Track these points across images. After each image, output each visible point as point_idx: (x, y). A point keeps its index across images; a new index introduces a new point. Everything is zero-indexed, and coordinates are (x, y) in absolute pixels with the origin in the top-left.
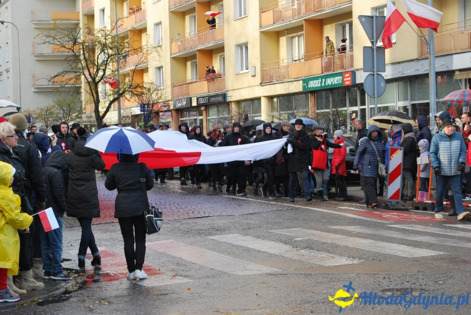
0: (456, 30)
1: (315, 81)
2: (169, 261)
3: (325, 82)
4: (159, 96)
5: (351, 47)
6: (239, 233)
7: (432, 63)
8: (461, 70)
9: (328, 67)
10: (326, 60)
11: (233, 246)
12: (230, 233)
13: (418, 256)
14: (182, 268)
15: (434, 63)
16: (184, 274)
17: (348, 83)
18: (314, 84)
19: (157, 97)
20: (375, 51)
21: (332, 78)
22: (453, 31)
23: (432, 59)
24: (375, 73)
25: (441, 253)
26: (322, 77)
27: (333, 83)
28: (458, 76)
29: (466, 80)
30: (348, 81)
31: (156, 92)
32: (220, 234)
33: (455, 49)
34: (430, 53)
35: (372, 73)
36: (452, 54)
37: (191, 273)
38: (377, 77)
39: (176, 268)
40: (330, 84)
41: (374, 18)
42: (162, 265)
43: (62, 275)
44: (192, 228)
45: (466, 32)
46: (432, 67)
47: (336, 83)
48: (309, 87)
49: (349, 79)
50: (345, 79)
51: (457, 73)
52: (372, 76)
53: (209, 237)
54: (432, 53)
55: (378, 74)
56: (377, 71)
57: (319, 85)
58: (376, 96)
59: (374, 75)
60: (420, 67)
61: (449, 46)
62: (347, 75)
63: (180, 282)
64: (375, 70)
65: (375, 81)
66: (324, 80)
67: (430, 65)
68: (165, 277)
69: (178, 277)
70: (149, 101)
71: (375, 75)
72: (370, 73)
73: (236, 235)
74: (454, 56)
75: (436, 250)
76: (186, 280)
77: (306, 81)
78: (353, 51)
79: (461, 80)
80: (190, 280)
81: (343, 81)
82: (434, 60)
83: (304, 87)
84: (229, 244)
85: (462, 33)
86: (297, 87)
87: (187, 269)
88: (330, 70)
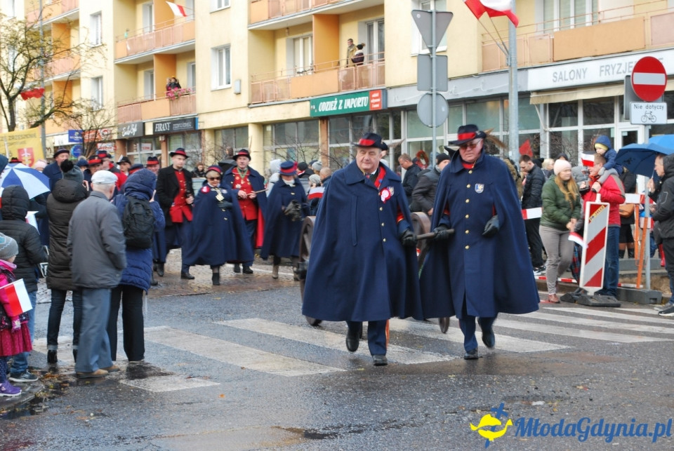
0: (532, 35)
1: (328, 103)
2: (173, 357)
3: (343, 105)
4: (106, 119)
5: (382, 56)
6: (260, 317)
7: (513, 79)
8: (538, 92)
9: (347, 84)
10: (345, 73)
11: (260, 335)
12: (248, 317)
13: (532, 351)
14: (196, 366)
15: (516, 79)
16: (202, 374)
17: (377, 106)
18: (327, 107)
19: (102, 121)
20: (434, 60)
21: (353, 99)
22: (529, 36)
23: (513, 74)
24: (434, 93)
25: (564, 347)
26: (339, 97)
27: (355, 107)
28: (534, 99)
29: (545, 105)
30: (376, 103)
31: (102, 112)
32: (233, 319)
33: (531, 62)
34: (510, 66)
35: (430, 92)
36: (527, 69)
37: (213, 373)
38: (437, 98)
39: (186, 365)
40: (351, 107)
41: (434, 14)
42: (165, 361)
43: (26, 376)
44: (190, 310)
45: (547, 37)
46: (513, 86)
47: (359, 106)
48: (320, 110)
49: (378, 100)
50: (373, 101)
51: (533, 95)
52: (429, 96)
53: (219, 323)
54: (513, 66)
55: (437, 94)
56: (437, 90)
57: (335, 109)
58: (434, 125)
59: (431, 95)
60: (481, 87)
61: (523, 57)
62: (375, 95)
63: (203, 385)
64: (434, 88)
65: (434, 103)
66: (341, 101)
67: (511, 82)
68: (177, 379)
69: (195, 379)
70: (92, 126)
71: (434, 96)
72: (427, 92)
73: (256, 320)
74: (530, 71)
75: (554, 342)
76: (209, 384)
77: (315, 102)
78: (384, 60)
79: (538, 106)
80: (216, 384)
81: (370, 104)
82: (516, 76)
83: (312, 111)
84: (253, 332)
85: (541, 39)
86: (302, 111)
87: (204, 367)
88: (350, 88)
